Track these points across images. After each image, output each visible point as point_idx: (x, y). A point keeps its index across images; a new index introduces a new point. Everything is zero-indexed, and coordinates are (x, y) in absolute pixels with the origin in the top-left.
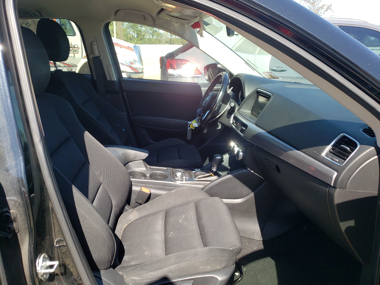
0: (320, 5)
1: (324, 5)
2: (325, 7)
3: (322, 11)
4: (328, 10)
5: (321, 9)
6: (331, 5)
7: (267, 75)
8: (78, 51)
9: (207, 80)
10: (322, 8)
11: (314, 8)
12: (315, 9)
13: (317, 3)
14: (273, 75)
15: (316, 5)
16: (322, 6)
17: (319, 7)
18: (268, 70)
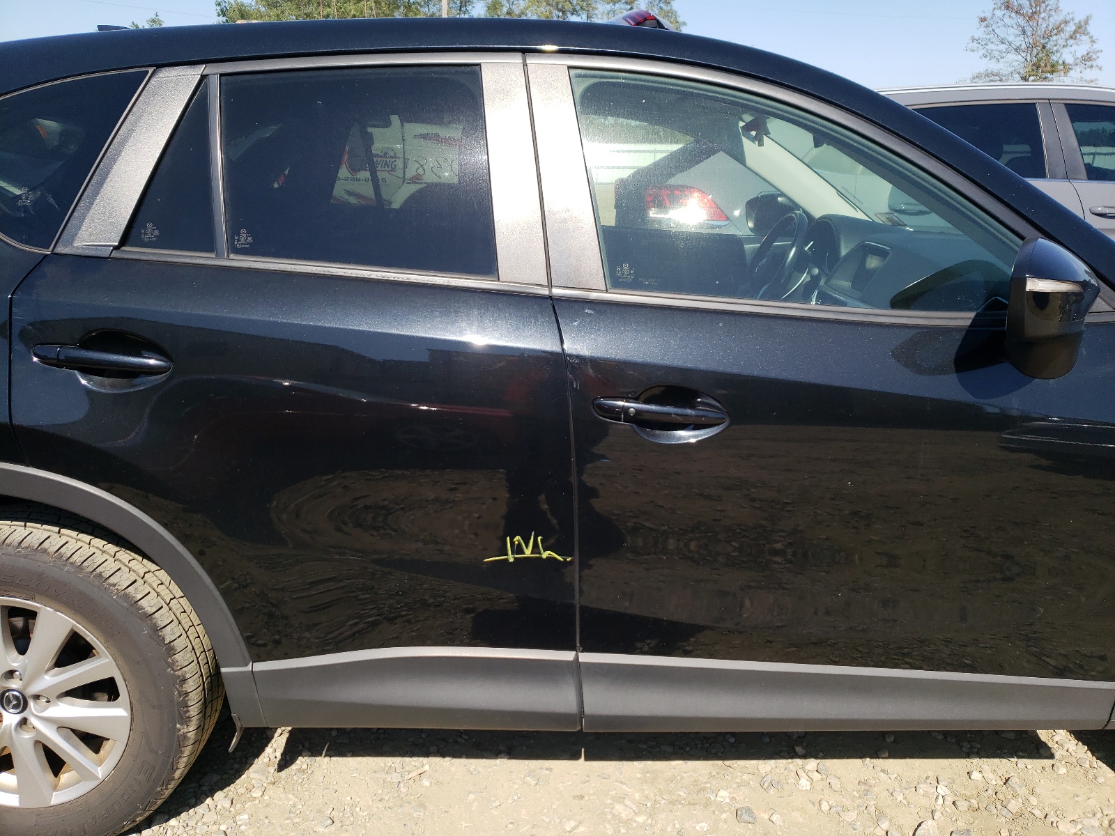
0: (1056, 19)
1: (1066, 22)
2: (1071, 28)
3: (1060, 39)
4: (1078, 36)
5: (1056, 35)
6: (1086, 23)
7: (884, 219)
8: (395, 165)
9: (751, 229)
10: (1059, 29)
11: (1035, 29)
12: (1039, 33)
13: (1043, 15)
14: (895, 218)
15: (1040, 21)
16: (1060, 24)
17: (1050, 28)
18: (886, 210)
